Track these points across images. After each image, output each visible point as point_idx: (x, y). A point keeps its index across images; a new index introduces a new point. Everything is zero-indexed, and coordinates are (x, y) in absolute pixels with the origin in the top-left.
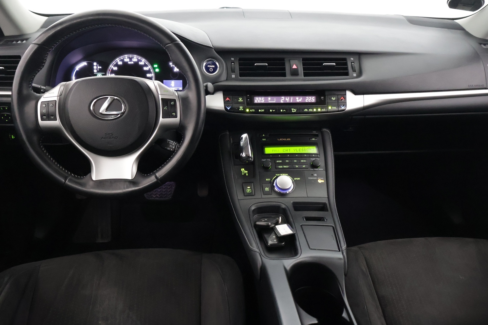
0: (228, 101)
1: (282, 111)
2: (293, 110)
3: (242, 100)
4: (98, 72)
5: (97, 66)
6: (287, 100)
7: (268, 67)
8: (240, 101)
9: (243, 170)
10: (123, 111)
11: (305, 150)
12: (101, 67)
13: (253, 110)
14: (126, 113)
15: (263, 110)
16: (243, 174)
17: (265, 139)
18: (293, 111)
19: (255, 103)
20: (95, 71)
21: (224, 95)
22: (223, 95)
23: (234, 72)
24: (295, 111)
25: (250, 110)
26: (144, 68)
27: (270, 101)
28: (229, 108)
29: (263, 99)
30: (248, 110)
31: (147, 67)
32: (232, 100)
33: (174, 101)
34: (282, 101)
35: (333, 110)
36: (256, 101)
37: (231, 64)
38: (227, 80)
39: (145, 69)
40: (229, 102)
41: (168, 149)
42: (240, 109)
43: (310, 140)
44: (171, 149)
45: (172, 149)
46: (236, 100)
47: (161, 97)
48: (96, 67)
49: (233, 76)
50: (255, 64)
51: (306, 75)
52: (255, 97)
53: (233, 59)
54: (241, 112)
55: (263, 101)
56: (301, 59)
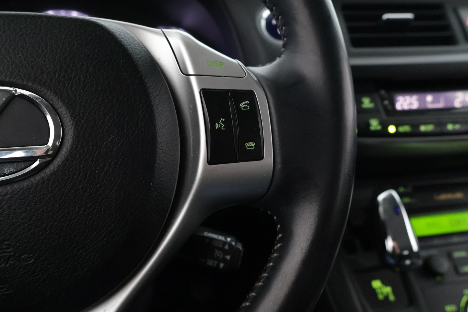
9: (376, 284)
10: (50, 143)
14: (64, 151)
16: (381, 297)
30: (392, 129)
33: (249, 95)
41: (211, 263)
42: (371, 128)
44: (218, 265)
45: (222, 265)
47: (199, 82)
54: (379, 134)
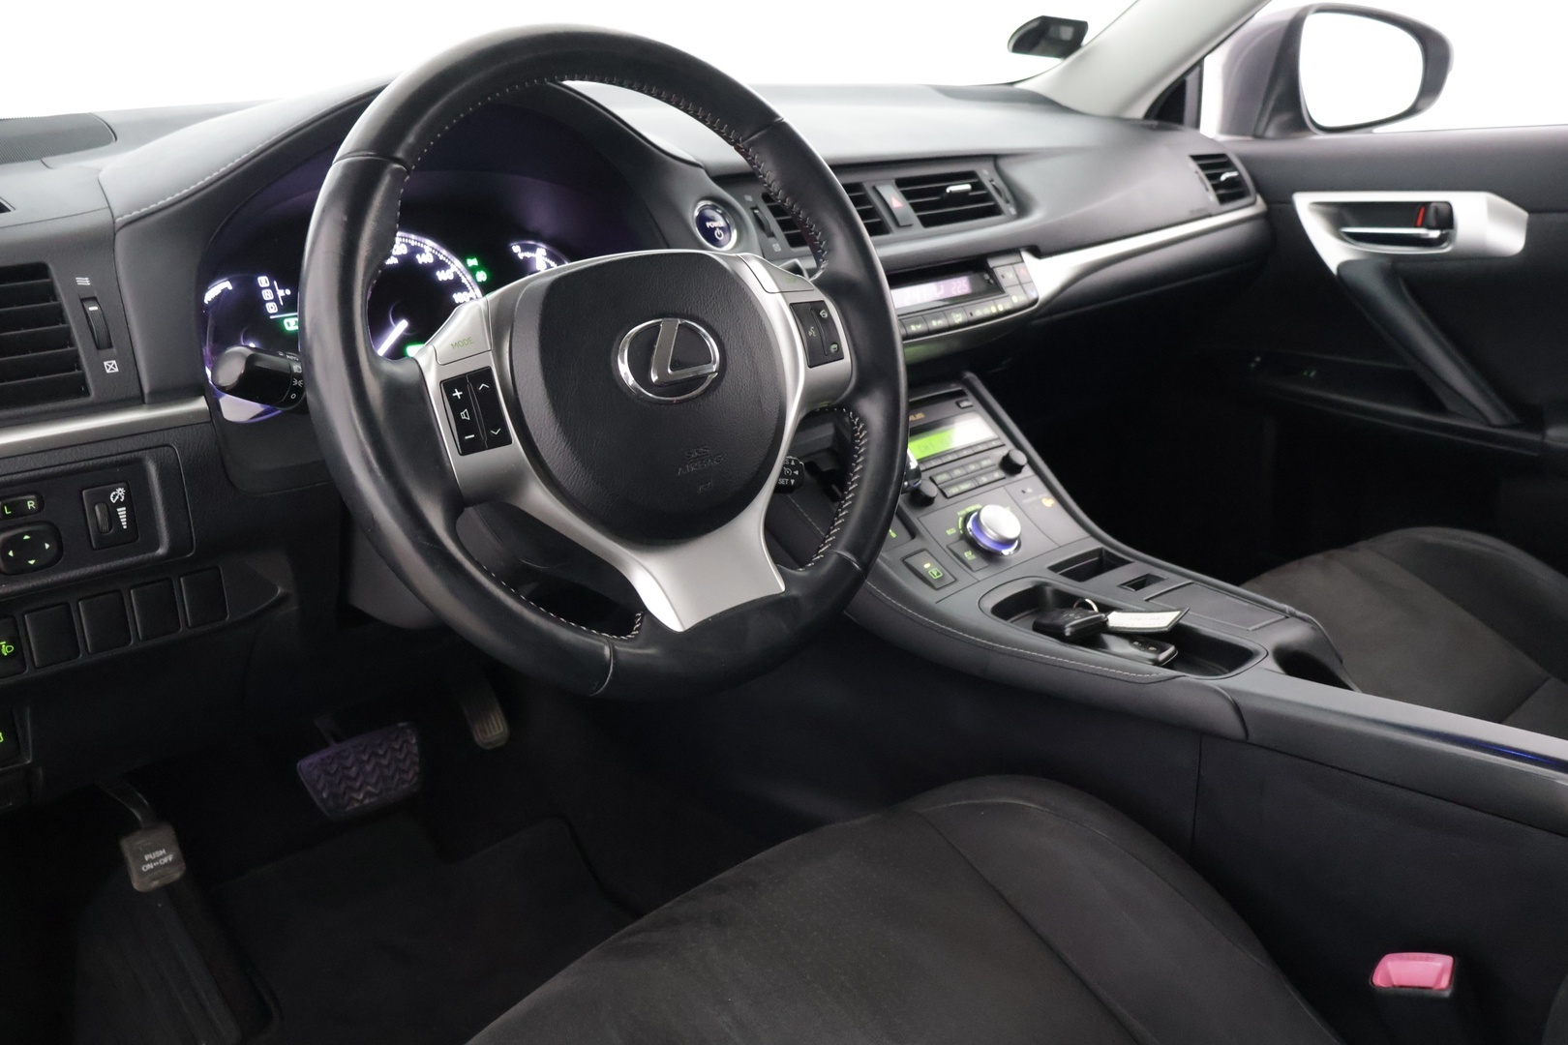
4: (282, 310)
5: (272, 287)
12: (288, 292)
20: (271, 308)
23: (773, 236)
26: (438, 273)
31: (448, 271)
39: (443, 276)
43: (960, 406)
44: (789, 482)
45: (792, 481)
47: (785, 298)
48: (270, 291)
51: (927, 222)
53: (749, 198)
56: (893, 182)
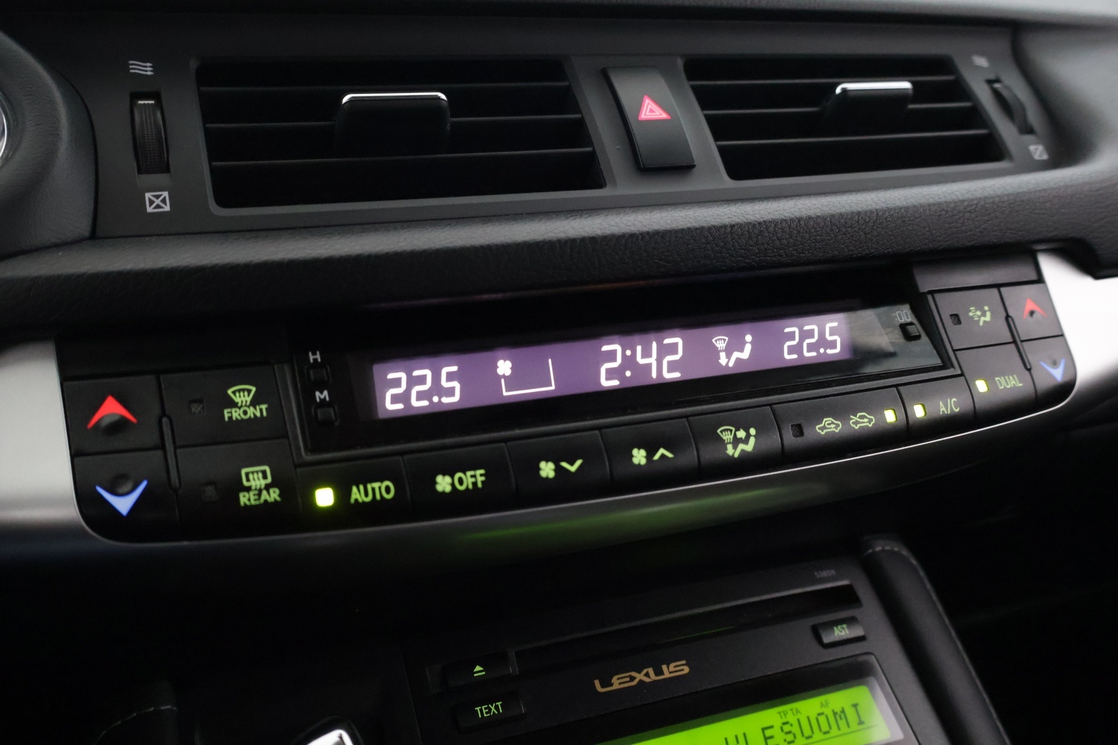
0: (119, 426)
1: (639, 456)
2: (727, 437)
3: (254, 403)
6: (649, 366)
7: (453, 124)
8: (236, 414)
11: (807, 732)
13: (382, 489)
15: (472, 478)
17: (496, 708)
18: (730, 450)
19: (381, 415)
21: (66, 378)
22: (64, 379)
23: (167, 170)
24: (749, 447)
25: (343, 494)
27: (512, 382)
28: (123, 504)
29: (450, 377)
30: (324, 496)
32: (157, 411)
34: (611, 374)
35: (1009, 397)
36: (395, 399)
37: (132, 105)
38: (95, 236)
40: (117, 442)
42: (244, 499)
43: (819, 639)
46: (196, 408)
49: (158, 202)
50: (345, 99)
52: (377, 369)
53: (146, 69)
54: (263, 517)
55: (451, 392)
56: (680, 63)
